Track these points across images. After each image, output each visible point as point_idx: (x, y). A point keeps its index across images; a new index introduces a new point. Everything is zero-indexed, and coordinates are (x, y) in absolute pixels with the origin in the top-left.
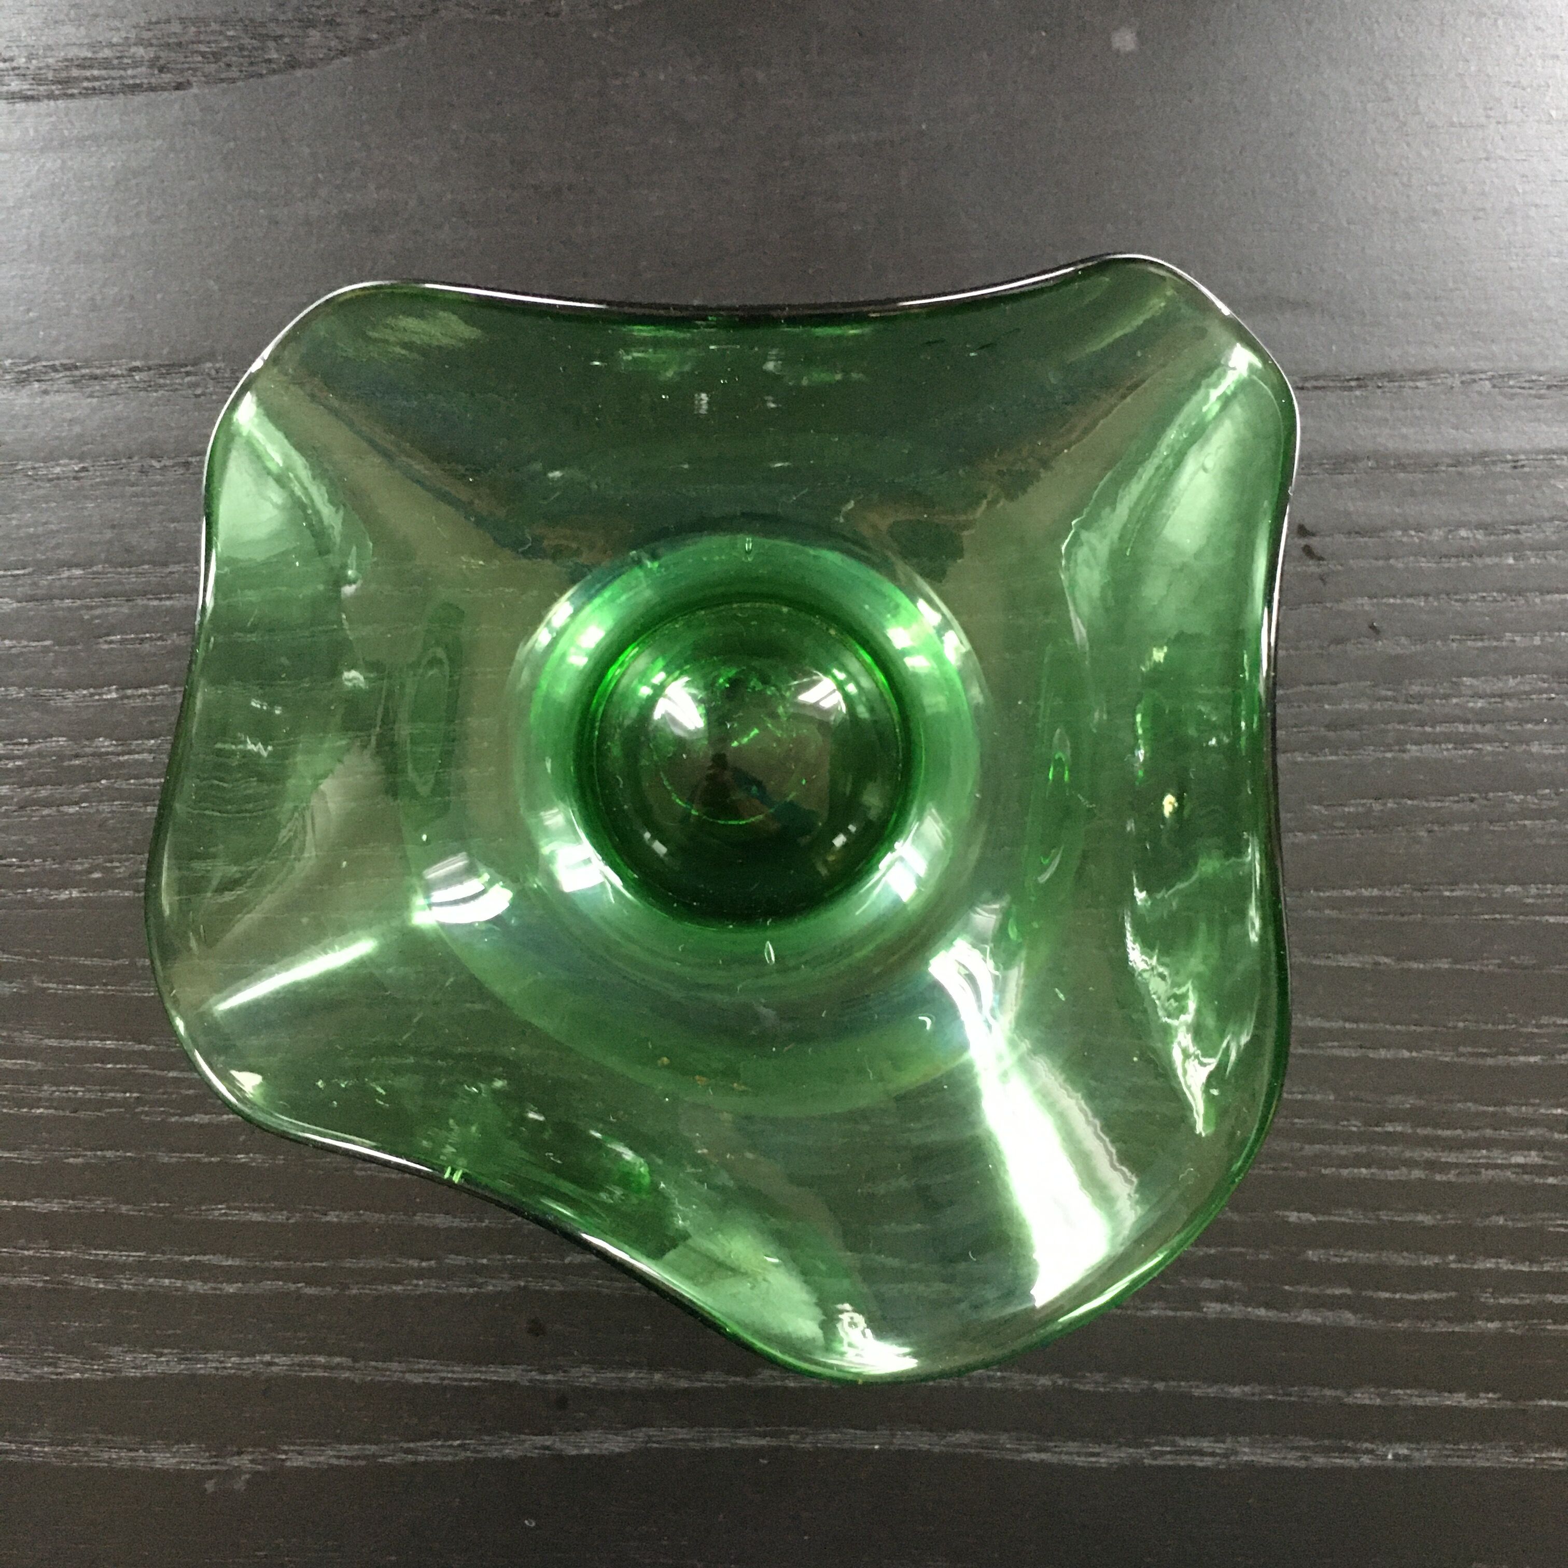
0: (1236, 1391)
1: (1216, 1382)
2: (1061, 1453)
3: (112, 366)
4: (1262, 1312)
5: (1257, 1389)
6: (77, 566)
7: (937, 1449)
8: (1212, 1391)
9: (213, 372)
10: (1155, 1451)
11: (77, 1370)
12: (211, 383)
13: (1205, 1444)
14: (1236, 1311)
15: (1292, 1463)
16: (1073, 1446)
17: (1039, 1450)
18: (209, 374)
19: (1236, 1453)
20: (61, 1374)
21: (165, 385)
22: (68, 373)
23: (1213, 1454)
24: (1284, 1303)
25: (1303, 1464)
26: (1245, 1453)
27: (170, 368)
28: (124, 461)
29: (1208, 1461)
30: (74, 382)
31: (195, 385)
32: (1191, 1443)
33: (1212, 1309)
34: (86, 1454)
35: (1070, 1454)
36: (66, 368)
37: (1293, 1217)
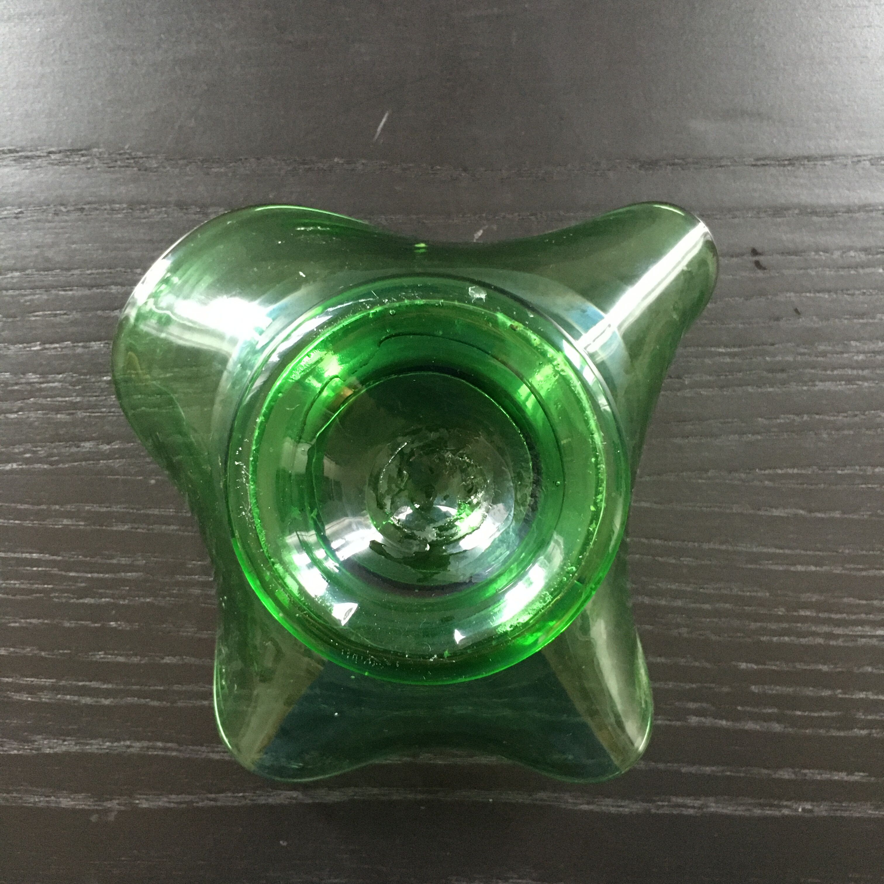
0: (708, 770)
1: (694, 764)
2: (602, 805)
3: (37, 150)
4: (724, 722)
5: (721, 768)
6: (16, 270)
7: (527, 802)
8: (693, 769)
9: (98, 154)
10: (659, 805)
11: (14, 749)
12: (96, 161)
13: (689, 801)
14: (708, 721)
15: (740, 813)
16: (609, 801)
17: (588, 803)
18: (95, 155)
19: (707, 807)
20: (6, 751)
21: (70, 162)
22: (12, 155)
23: (693, 807)
24: (738, 717)
25: (747, 814)
26: (713, 807)
27: (74, 151)
28: (45, 207)
29: (691, 811)
30: (15, 160)
31: (87, 162)
32: (680, 800)
33: (694, 720)
34: (21, 798)
35: (608, 806)
36: (11, 151)
37: (743, 666)
